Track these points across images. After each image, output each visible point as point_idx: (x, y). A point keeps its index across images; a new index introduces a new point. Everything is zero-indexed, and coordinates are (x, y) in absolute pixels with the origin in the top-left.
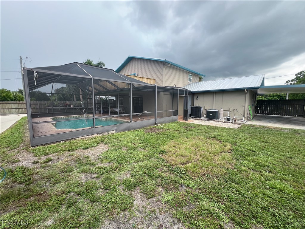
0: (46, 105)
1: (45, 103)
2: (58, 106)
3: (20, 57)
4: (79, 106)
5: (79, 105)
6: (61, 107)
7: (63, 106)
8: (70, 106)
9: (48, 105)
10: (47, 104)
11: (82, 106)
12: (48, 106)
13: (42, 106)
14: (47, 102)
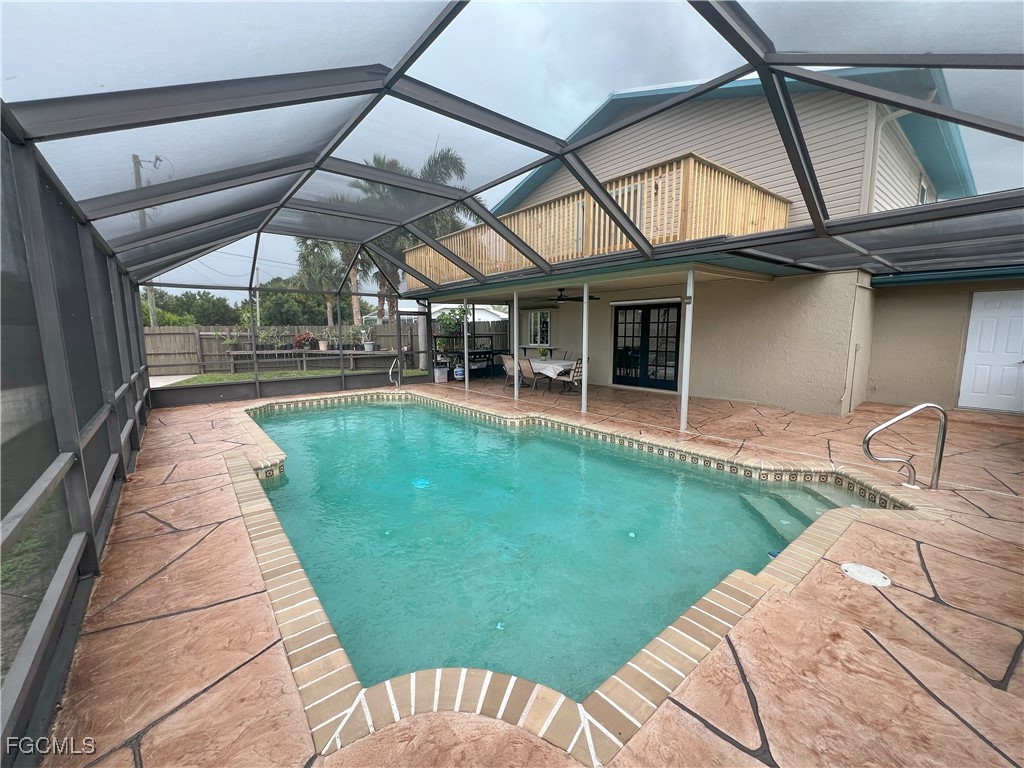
0: (228, 341)
1: (223, 331)
2: (272, 347)
3: (135, 158)
4: (348, 347)
5: (351, 342)
6: (281, 348)
7: (291, 347)
8: (315, 344)
9: (234, 341)
10: (232, 337)
11: (363, 348)
12: (236, 347)
13: (214, 344)
14: (231, 331)
